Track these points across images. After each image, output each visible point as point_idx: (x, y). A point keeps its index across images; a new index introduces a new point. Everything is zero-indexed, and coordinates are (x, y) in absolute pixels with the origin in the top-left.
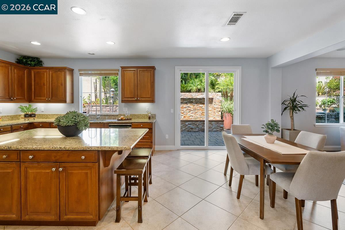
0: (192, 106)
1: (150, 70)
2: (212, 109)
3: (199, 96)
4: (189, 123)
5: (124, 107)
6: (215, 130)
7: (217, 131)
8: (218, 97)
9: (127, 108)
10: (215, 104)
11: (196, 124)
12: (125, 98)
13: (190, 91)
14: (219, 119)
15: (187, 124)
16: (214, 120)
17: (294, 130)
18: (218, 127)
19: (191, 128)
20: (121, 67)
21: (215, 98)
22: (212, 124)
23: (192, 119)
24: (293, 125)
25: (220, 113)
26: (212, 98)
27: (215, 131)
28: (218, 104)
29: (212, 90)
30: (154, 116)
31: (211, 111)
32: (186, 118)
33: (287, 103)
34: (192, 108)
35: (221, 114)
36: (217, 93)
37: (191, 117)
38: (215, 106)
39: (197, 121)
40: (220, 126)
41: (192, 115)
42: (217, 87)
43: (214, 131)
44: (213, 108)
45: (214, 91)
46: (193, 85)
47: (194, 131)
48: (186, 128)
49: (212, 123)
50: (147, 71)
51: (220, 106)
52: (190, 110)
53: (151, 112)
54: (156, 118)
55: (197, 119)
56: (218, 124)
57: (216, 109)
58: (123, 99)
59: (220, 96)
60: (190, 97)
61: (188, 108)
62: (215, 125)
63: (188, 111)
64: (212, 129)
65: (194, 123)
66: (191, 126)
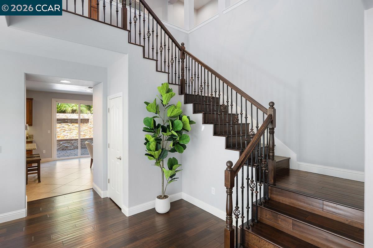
0: (66, 126)
3: (75, 116)
4: (63, 142)
11: (71, 143)
13: (64, 112)
15: (61, 143)
19: (66, 147)
23: (67, 139)
26: (88, 119)
29: (88, 112)
30: (31, 136)
31: (87, 130)
32: (60, 137)
34: (67, 128)
37: (65, 137)
39: (72, 140)
41: (67, 134)
45: (90, 112)
46: (68, 106)
47: (69, 149)
48: (61, 147)
52: (64, 130)
53: (29, 133)
54: (34, 138)
55: (72, 139)
60: (65, 118)
61: (62, 128)
63: (62, 131)
65: (69, 141)
66: (66, 145)
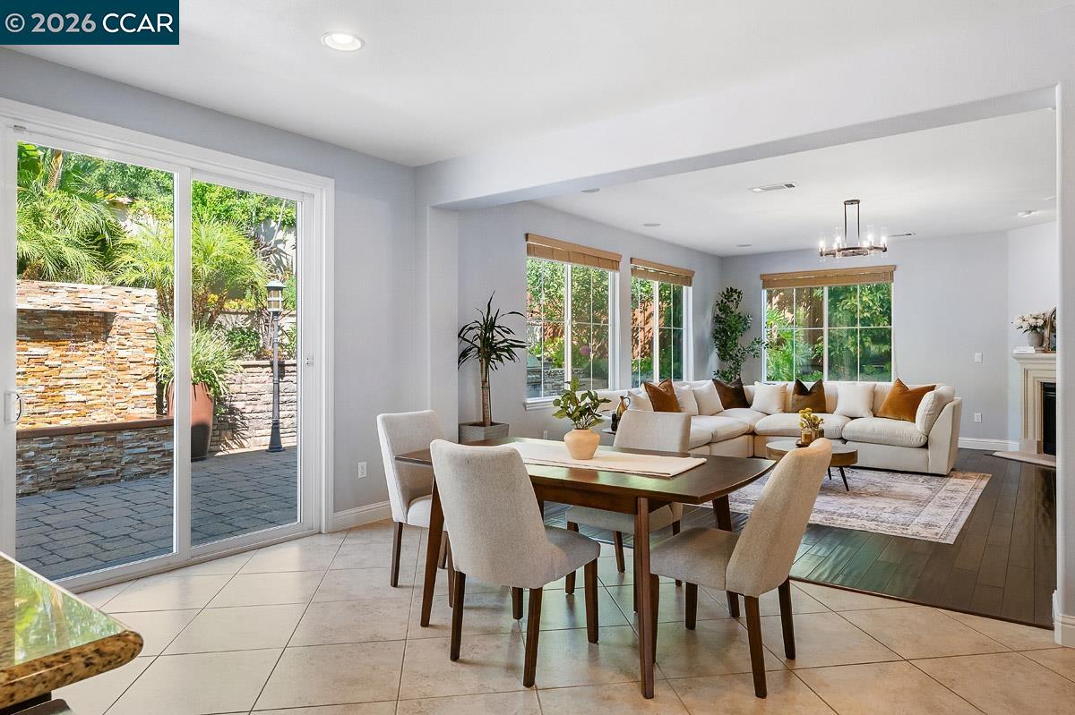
2: (102, 368)
6: (136, 469)
7: (146, 474)
8: (140, 308)
10: (125, 342)
14: (149, 413)
16: (119, 420)
17: (492, 424)
18: (151, 456)
21: (127, 315)
22: (120, 445)
24: (485, 406)
25: (151, 387)
26: (106, 314)
27: (137, 476)
28: (143, 343)
29: (100, 275)
31: (99, 380)
33: (470, 335)
35: (154, 391)
36: (136, 292)
38: (122, 353)
40: (161, 446)
42: (127, 258)
43: (131, 479)
44: (117, 361)
45: (112, 278)
49: (119, 438)
51: (153, 356)
56: (152, 439)
57: (132, 365)
59: (151, 306)
62: (138, 447)
64: (118, 467)
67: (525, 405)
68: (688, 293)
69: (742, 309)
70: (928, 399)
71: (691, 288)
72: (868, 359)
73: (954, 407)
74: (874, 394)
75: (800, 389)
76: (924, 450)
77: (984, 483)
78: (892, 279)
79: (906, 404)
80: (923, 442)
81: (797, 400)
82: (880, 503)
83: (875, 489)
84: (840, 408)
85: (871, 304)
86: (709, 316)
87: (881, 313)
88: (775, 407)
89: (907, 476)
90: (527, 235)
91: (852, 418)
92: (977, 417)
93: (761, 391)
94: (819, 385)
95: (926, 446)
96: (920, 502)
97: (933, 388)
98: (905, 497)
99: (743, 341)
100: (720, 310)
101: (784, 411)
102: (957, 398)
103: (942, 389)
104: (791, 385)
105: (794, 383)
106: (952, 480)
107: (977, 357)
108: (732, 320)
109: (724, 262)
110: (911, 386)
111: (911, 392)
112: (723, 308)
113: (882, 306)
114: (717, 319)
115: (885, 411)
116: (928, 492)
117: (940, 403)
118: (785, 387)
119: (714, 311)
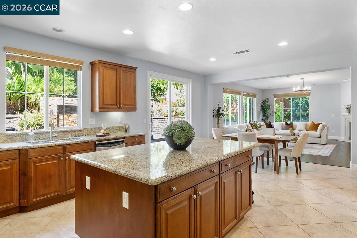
1: (132, 72)
5: (91, 118)
9: (94, 119)
12: (104, 104)
20: (99, 60)
33: (215, 112)
50: (129, 71)
58: (102, 107)
67: (223, 127)
68: (255, 100)
69: (269, 103)
70: (320, 126)
71: (256, 98)
72: (303, 116)
73: (327, 128)
74: (306, 125)
75: (287, 124)
76: (319, 138)
77: (335, 146)
78: (309, 96)
79: (315, 127)
80: (319, 136)
81: (286, 127)
82: (310, 149)
83: (308, 147)
84: (297, 128)
85: (302, 101)
86: (260, 106)
87: (305, 104)
88: (280, 128)
89: (315, 144)
90: (223, 88)
91: (301, 131)
92: (333, 131)
93: (276, 124)
94: (292, 123)
95: (320, 137)
96: (320, 149)
97: (321, 123)
98: (316, 148)
99: (269, 112)
100: (263, 103)
101: (282, 129)
102: (328, 126)
103: (324, 123)
104: (284, 123)
105: (285, 123)
106: (327, 145)
107: (333, 116)
108: (266, 106)
109: (263, 91)
110: (316, 123)
111: (316, 124)
112: (264, 103)
113: (305, 102)
114: (262, 106)
115: (309, 129)
116: (321, 148)
117: (324, 127)
118: (282, 123)
119: (261, 104)
